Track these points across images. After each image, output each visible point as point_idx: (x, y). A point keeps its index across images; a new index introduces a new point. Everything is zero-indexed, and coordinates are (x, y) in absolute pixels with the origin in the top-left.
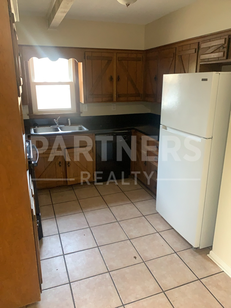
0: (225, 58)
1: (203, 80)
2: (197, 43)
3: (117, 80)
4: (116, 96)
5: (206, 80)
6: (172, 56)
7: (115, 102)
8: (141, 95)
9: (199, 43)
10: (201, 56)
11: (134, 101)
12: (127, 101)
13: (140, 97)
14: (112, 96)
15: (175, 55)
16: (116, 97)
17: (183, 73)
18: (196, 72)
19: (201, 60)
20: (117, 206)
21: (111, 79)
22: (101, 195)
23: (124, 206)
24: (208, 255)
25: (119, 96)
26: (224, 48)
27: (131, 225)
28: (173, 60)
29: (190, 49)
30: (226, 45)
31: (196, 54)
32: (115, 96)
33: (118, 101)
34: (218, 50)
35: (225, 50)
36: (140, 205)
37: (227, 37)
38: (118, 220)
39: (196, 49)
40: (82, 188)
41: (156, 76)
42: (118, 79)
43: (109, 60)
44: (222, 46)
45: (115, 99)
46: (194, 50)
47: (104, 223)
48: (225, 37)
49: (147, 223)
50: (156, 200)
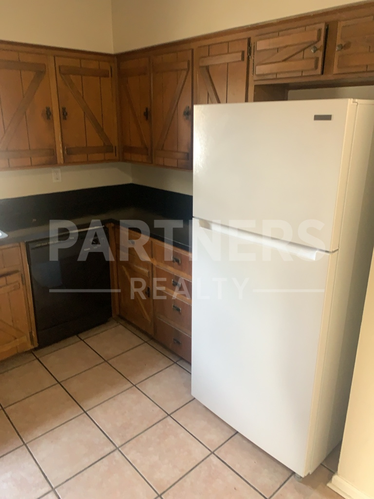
0: (319, 71)
1: (318, 118)
2: (247, 40)
3: (62, 116)
4: (63, 153)
5: (328, 118)
6: (186, 67)
7: (61, 165)
8: (114, 148)
9: (249, 39)
10: (257, 68)
11: (101, 161)
12: (88, 162)
13: (114, 153)
14: (53, 152)
15: (191, 64)
16: (62, 155)
17: (215, 103)
18: (246, 101)
19: (259, 75)
20: (103, 405)
21: (48, 114)
22: (59, 383)
23: (119, 397)
24: (329, 485)
25: (69, 152)
26: (317, 50)
27: (151, 449)
28: (186, 77)
29: (228, 53)
30: (321, 42)
31: (245, 63)
32: (60, 151)
33: (67, 162)
34: (300, 55)
35: (320, 54)
36: (152, 388)
37: (322, 26)
38: (118, 443)
39: (243, 52)
40: (7, 371)
41: (147, 109)
42: (64, 114)
43: (40, 72)
44: (312, 44)
45: (60, 159)
46: (240, 54)
47: (87, 462)
48: (318, 26)
49: (183, 434)
50: (191, 374)
